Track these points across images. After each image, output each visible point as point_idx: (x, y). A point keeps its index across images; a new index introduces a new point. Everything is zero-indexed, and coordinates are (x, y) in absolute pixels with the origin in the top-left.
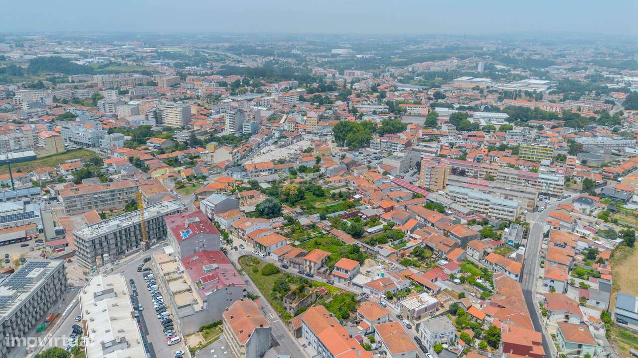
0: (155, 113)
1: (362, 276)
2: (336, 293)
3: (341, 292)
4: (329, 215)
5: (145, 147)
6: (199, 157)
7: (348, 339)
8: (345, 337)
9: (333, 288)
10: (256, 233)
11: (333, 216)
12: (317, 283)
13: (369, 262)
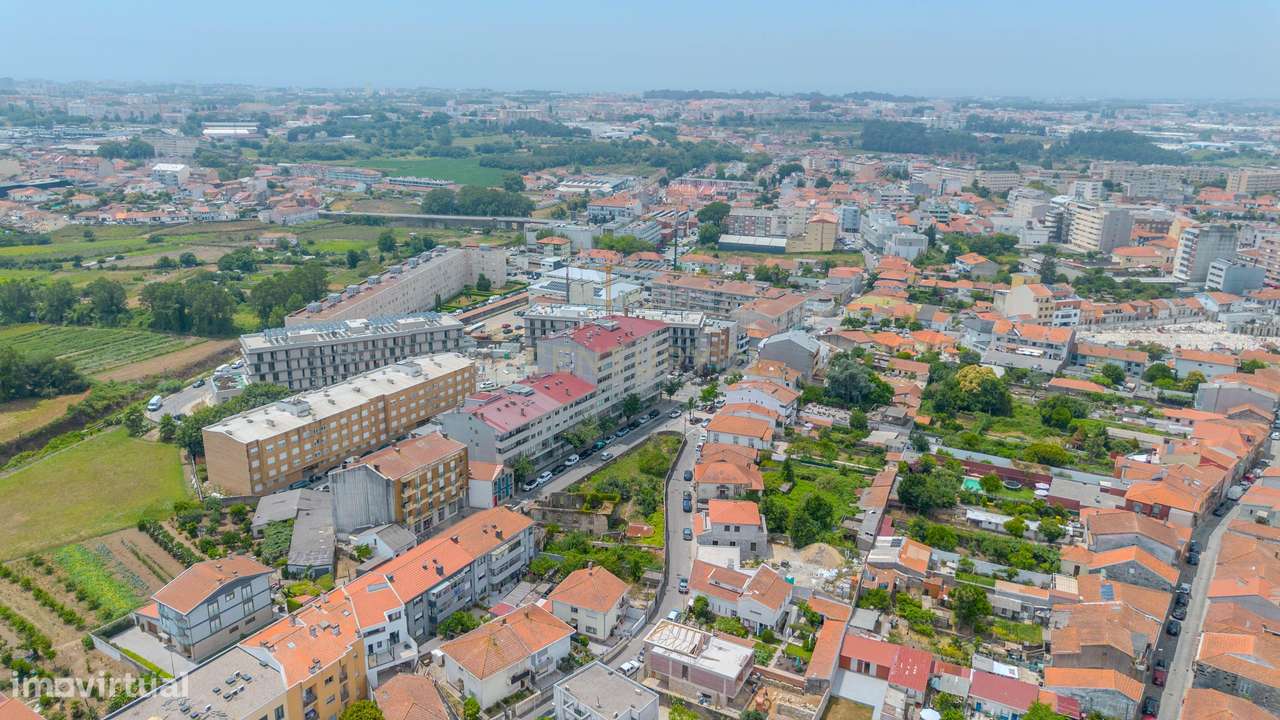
0: (1060, 218)
1: (734, 553)
2: (644, 545)
3: (651, 550)
4: (951, 450)
5: (946, 267)
6: (992, 300)
7: (425, 568)
8: (430, 564)
9: (660, 538)
10: (740, 407)
11: (961, 455)
12: (655, 517)
13: (821, 551)
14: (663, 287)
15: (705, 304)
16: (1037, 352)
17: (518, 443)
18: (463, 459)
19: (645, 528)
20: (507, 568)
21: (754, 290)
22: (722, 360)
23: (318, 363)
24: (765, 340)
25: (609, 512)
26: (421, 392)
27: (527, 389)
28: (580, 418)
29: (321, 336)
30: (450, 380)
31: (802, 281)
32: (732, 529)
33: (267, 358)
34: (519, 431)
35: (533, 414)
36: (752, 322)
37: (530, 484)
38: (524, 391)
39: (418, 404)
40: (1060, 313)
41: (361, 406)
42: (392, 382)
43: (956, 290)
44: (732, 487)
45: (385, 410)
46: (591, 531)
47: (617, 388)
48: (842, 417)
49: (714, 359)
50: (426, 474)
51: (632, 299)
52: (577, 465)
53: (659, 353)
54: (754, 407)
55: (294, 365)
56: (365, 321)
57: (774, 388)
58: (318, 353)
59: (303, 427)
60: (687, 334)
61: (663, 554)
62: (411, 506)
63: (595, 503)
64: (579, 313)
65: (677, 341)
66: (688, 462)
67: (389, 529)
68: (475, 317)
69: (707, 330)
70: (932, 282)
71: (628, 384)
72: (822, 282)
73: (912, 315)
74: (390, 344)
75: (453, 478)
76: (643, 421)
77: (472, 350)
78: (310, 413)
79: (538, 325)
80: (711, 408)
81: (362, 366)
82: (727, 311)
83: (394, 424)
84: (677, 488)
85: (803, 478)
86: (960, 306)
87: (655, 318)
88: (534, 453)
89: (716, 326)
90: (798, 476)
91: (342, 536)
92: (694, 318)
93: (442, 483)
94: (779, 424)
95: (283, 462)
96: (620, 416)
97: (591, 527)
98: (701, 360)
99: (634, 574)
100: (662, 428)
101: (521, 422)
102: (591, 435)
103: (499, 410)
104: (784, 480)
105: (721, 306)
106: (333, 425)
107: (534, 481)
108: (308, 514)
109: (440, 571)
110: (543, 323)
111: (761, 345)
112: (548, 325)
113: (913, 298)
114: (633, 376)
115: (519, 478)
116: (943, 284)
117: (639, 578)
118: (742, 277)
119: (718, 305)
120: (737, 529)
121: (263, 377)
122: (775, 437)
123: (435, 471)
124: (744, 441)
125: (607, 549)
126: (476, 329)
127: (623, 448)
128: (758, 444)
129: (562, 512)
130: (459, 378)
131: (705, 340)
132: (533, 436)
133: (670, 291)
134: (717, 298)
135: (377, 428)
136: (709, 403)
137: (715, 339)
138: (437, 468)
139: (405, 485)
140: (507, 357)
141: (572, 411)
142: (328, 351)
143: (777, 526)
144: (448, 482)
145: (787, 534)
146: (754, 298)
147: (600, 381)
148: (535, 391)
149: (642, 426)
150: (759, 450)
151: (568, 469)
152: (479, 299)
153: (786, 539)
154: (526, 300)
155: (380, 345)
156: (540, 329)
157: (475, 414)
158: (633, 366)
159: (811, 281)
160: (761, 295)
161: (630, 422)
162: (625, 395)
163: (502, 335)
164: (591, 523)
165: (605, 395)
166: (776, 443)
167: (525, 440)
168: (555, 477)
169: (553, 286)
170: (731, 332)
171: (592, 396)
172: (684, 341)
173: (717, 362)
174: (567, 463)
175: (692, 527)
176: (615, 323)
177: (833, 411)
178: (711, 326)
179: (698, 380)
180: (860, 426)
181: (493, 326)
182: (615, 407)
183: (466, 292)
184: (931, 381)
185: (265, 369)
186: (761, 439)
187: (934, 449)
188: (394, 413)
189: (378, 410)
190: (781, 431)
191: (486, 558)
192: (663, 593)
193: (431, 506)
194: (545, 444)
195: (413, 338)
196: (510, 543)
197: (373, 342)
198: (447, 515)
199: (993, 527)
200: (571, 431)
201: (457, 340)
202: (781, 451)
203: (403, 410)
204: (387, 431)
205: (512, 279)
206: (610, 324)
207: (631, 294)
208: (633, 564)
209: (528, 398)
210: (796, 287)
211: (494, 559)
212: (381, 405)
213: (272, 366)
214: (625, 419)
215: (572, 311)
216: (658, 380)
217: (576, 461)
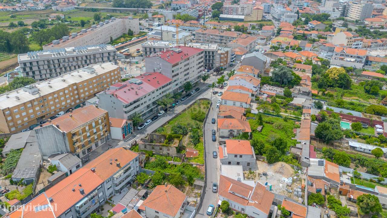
0: (344, 7)
1: (239, 169)
2: (194, 162)
3: (198, 166)
4: (332, 108)
5: (305, 26)
6: (326, 38)
7: (74, 190)
8: (77, 187)
9: (201, 158)
10: (235, 87)
11: (337, 110)
12: (200, 146)
13: (282, 167)
14: (200, 33)
15: (217, 41)
16: (353, 60)
17: (135, 108)
18: (106, 117)
19: (195, 152)
20: (123, 181)
21: (236, 35)
22: (225, 65)
23: (52, 67)
24: (243, 57)
25: (177, 145)
26: (94, 81)
27: (139, 81)
28: (165, 94)
29: (54, 55)
30: (108, 75)
31: (252, 31)
32: (238, 156)
33: (28, 65)
34: (135, 102)
35: (141, 94)
36: (236, 48)
37: (141, 126)
38: (138, 82)
39: (93, 86)
40: (355, 43)
41: (64, 88)
42: (81, 76)
43: (311, 35)
44: (236, 131)
45: (77, 89)
46: (168, 154)
47: (181, 79)
48: (280, 91)
49: (222, 64)
50: (85, 128)
51: (188, 39)
52: (164, 116)
53: (199, 63)
54: (241, 87)
55: (41, 68)
56: (74, 48)
57: (251, 79)
58: (51, 62)
59: (34, 100)
60: (211, 54)
61: (203, 168)
62: (78, 144)
63: (170, 139)
64: (165, 44)
65: (206, 56)
66: (213, 114)
67: (67, 157)
68: (126, 46)
69: (219, 52)
70: (301, 32)
71: (186, 77)
72: (260, 32)
73: (297, 45)
74: (84, 58)
75: (101, 127)
76: (192, 93)
77: (123, 60)
78: (38, 92)
79: (148, 50)
80: (221, 87)
81: (73, 68)
82: (225, 43)
83: (82, 95)
84: (209, 128)
85: (267, 123)
86: (314, 41)
87: (198, 47)
88: (143, 111)
89: (223, 50)
90: (264, 122)
91: (45, 158)
92: (213, 47)
93: (95, 131)
94: (253, 95)
95: (25, 117)
96: (183, 91)
97: (169, 152)
98: (217, 64)
99: (189, 182)
100: (201, 97)
101: (136, 98)
102: (169, 102)
103: (125, 92)
104: (259, 124)
105: (223, 41)
106: (50, 98)
107: (143, 125)
108: (31, 145)
109: (82, 192)
110: (150, 49)
111: (242, 58)
112: (152, 50)
113: (295, 38)
114: (188, 74)
115: (135, 124)
116: (306, 32)
117: (192, 184)
118: (229, 30)
119: (222, 41)
120: (241, 156)
121: (27, 73)
122: (252, 101)
123: (90, 126)
124: (238, 104)
125: (176, 166)
126: (126, 51)
127: (184, 107)
128: (245, 105)
129: (154, 145)
130: (112, 74)
131: (218, 56)
132: (142, 104)
133: (202, 35)
134: (221, 38)
135: (74, 98)
136: (221, 84)
137: (222, 56)
138: (91, 124)
139: (74, 134)
140: (137, 63)
141: (160, 91)
142: (56, 62)
143: (260, 152)
144: (98, 130)
145: (264, 156)
146: (236, 38)
147: (173, 76)
148: (143, 82)
149: (192, 95)
150: (245, 108)
151: (159, 117)
152: (128, 39)
153: (264, 158)
154: (146, 39)
155: (80, 59)
156: (149, 51)
157: (113, 95)
158: (188, 69)
159: (255, 32)
160: (239, 37)
161: (187, 94)
162: (185, 82)
163: (136, 53)
164: (169, 150)
165: (176, 83)
166: (252, 104)
167: (138, 106)
168: (153, 122)
169: (156, 33)
170: (229, 52)
171: (170, 84)
172: (210, 57)
173: (223, 66)
174: (159, 115)
175: (217, 150)
176: (180, 49)
177: (275, 88)
178: (221, 50)
179: (215, 73)
180: (288, 95)
181: (133, 50)
182: (180, 88)
183: (124, 36)
184: (313, 73)
185: (28, 69)
186: (246, 103)
187: (325, 107)
188: (82, 91)
189: (74, 89)
190: (254, 98)
191: (111, 179)
192: (204, 192)
193: (90, 142)
194: (148, 107)
195: (94, 56)
196: (125, 169)
197: (77, 57)
198: (100, 144)
199: (362, 150)
200: (161, 100)
201: (114, 56)
202: (255, 109)
203: (86, 89)
204: (79, 98)
205: (142, 31)
206: (177, 50)
207: (187, 36)
208: (188, 176)
209: (140, 86)
210: (250, 33)
211: (115, 179)
212: (75, 87)
213: (31, 68)
214: (184, 92)
215: (162, 44)
216: (199, 75)
217: (163, 113)
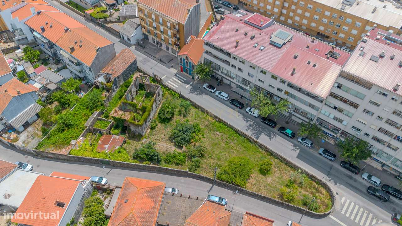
7: (47, 24)
39: (321, 19)
52: (246, 117)
62: (143, 23)
67: (133, 24)
75: (169, 33)
83: (298, 19)
88: (233, 78)
93: (162, 28)
141: (285, 87)
165: (337, 114)
168: (228, 103)
174: (246, 109)
188: (300, 12)
193: (156, 35)
198: (171, 51)
203: (307, 14)
217: (252, 114)
